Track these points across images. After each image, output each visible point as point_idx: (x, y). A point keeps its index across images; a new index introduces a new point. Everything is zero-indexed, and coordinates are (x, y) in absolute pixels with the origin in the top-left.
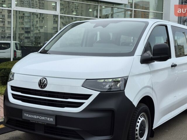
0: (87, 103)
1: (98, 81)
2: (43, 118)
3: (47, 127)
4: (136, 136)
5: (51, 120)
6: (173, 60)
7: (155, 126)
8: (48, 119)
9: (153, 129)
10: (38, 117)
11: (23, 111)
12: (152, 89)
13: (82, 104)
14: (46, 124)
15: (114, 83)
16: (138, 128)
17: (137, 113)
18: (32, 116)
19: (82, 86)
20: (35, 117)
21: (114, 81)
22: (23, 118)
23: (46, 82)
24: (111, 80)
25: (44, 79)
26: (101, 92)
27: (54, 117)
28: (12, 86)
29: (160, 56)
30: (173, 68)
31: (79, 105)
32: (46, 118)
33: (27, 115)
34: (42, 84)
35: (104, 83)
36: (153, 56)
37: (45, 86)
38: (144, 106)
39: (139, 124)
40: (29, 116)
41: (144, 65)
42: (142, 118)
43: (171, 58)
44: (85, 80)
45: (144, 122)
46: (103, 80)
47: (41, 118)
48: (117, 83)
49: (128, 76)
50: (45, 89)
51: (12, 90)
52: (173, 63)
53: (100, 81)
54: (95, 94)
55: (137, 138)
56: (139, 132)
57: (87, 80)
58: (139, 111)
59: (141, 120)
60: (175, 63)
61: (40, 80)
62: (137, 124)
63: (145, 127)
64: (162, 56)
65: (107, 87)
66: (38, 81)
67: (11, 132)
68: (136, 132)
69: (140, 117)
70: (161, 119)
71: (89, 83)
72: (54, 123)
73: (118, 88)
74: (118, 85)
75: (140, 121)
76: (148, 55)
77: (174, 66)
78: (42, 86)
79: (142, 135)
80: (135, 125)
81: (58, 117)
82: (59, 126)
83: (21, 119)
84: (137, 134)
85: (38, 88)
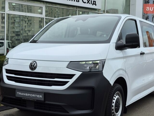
0: (71, 81)
1: (80, 63)
2: (34, 95)
3: (37, 103)
4: (112, 111)
5: (40, 97)
6: (142, 49)
7: (128, 104)
8: (38, 96)
9: (126, 106)
10: (29, 95)
11: (16, 90)
12: (125, 71)
13: (67, 82)
14: (36, 100)
15: (94, 65)
16: (114, 104)
17: (113, 91)
18: (24, 94)
19: (67, 68)
20: (27, 95)
21: (94, 63)
22: (16, 96)
23: (36, 65)
24: (91, 62)
25: (34, 62)
26: (83, 72)
27: (43, 94)
28: (6, 70)
29: (132, 44)
30: (142, 55)
31: (64, 83)
32: (36, 95)
33: (20, 93)
34: (33, 66)
35: (85, 65)
36: (126, 43)
37: (35, 68)
38: (118, 86)
39: (114, 101)
40: (22, 94)
41: (118, 51)
42: (117, 96)
43: (140, 48)
44: (69, 62)
45: (119, 100)
46: (84, 62)
47: (31, 95)
48: (96, 65)
49: (106, 59)
50: (35, 71)
51: (7, 72)
52: (142, 51)
53: (82, 63)
54: (78, 74)
55: (113, 113)
56: (115, 107)
57: (71, 63)
58: (114, 89)
59: (116, 97)
60: (143, 51)
61: (31, 64)
62: (113, 101)
63: (119, 104)
64: (133, 44)
65: (88, 68)
66: (29, 64)
67: (5, 111)
68: (113, 108)
69: (115, 95)
70: (132, 98)
71: (73, 65)
72: (43, 100)
73: (97, 69)
74: (97, 67)
75: (115, 99)
76: (121, 43)
77: (142, 54)
78: (32, 68)
79: (117, 111)
80: (112, 102)
81: (47, 94)
82: (47, 102)
83: (14, 97)
84: (113, 110)
85: (30, 70)
